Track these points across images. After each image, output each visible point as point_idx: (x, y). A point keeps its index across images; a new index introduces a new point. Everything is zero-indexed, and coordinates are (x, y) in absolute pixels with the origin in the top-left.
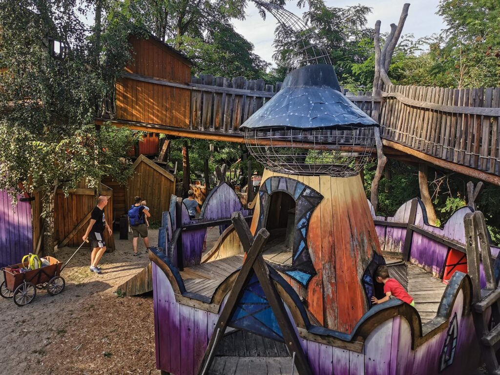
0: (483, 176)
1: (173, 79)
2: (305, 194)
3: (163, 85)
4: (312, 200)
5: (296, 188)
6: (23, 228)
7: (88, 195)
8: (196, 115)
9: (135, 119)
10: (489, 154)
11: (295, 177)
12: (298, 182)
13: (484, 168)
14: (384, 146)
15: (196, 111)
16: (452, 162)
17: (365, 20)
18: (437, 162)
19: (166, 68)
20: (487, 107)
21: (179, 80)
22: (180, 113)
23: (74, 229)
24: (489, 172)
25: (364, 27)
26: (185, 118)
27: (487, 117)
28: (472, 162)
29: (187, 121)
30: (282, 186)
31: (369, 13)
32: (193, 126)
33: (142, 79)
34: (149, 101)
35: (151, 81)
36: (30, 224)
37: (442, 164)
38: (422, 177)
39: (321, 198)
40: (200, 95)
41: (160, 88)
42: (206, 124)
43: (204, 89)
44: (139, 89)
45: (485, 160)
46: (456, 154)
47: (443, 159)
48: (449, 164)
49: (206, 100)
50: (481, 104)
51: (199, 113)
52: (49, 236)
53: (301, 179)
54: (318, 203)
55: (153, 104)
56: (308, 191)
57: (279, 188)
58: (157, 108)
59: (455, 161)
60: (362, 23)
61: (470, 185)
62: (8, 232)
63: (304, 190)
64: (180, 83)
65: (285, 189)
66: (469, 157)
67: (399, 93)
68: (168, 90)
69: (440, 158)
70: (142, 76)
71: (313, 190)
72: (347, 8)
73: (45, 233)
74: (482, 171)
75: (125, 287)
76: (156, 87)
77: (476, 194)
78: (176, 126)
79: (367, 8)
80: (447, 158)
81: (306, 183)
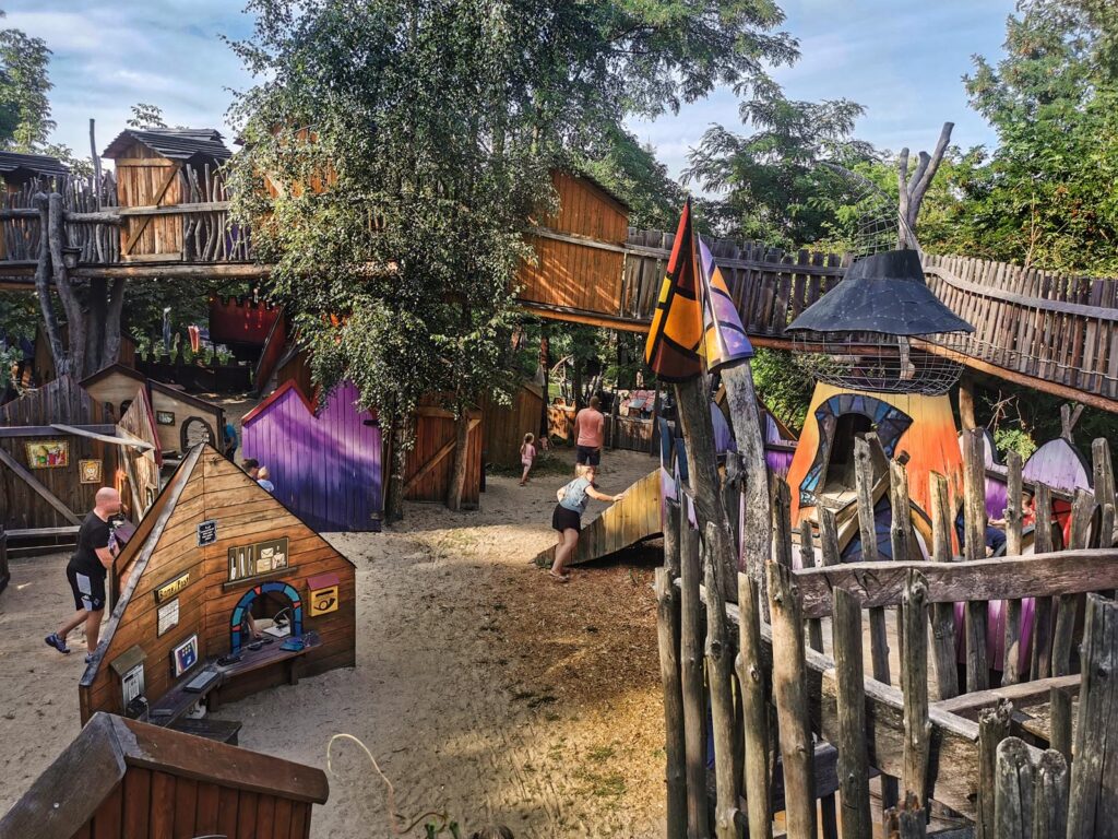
0: (1083, 397)
1: (600, 237)
2: (889, 416)
3: (583, 246)
4: (898, 425)
5: (877, 408)
6: (368, 466)
7: (443, 418)
8: (631, 294)
9: (536, 299)
10: (1094, 368)
11: (877, 395)
12: (880, 401)
13: (1086, 386)
14: (912, 349)
15: (631, 288)
16: (1036, 377)
17: (851, 124)
18: (1009, 376)
19: (590, 219)
20: (1095, 305)
21: (609, 238)
22: (606, 290)
23: (419, 471)
24: (1094, 392)
25: (848, 138)
26: (614, 298)
27: (1094, 320)
28: (1068, 378)
29: (617, 303)
30: (857, 407)
31: (860, 114)
32: (624, 311)
33: (553, 236)
34: (560, 270)
35: (566, 239)
36: (378, 460)
37: (1018, 379)
38: (965, 398)
39: (910, 421)
40: (638, 263)
41: (579, 250)
42: (644, 308)
43: (647, 254)
44: (547, 250)
45: (1088, 377)
46: (1043, 366)
47: (1022, 374)
48: (1030, 379)
49: (648, 270)
50: (1085, 301)
51: (636, 290)
52: (399, 481)
53: (884, 397)
54: (907, 428)
55: (566, 275)
56: (893, 413)
57: (853, 408)
58: (571, 281)
59: (1040, 376)
60: (844, 128)
61: (1065, 409)
62: (344, 472)
63: (889, 412)
64: (612, 243)
65: (862, 409)
66: (1063, 370)
67: (942, 268)
68: (591, 253)
69: (1017, 372)
70: (555, 231)
71: (900, 412)
72: (822, 104)
73: (393, 476)
74: (1082, 390)
75: (551, 554)
76: (573, 249)
77: (1074, 421)
78: (600, 310)
79: (856, 106)
80: (1027, 371)
81: (892, 403)
